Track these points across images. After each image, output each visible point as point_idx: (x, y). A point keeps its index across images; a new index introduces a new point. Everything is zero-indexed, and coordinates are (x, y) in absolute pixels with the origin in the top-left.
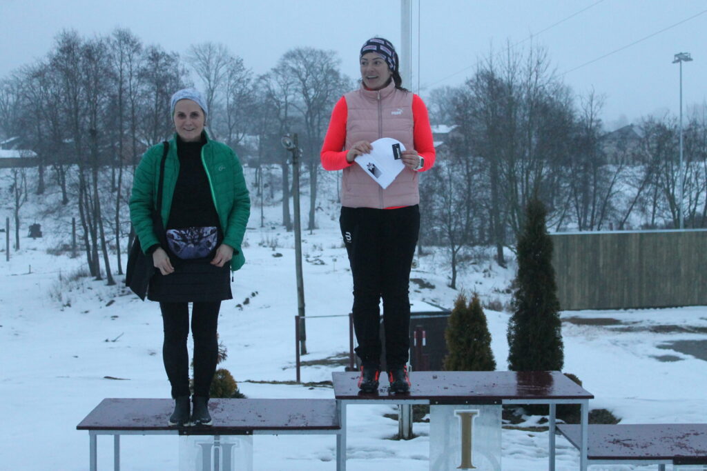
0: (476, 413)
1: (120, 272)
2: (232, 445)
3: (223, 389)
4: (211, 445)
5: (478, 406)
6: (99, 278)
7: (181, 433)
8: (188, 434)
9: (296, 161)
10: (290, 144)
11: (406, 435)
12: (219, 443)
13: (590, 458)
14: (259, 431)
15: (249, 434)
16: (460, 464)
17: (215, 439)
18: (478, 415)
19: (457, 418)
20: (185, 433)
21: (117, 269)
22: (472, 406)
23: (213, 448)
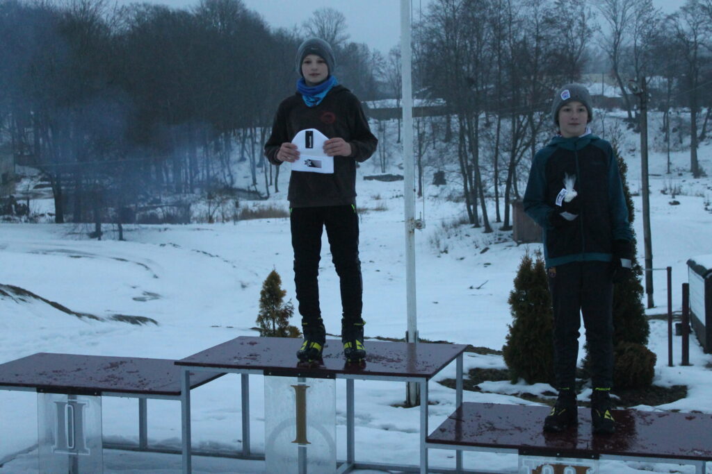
1: (499, 220)
2: (83, 404)
4: (66, 403)
6: (477, 226)
9: (644, 106)
10: (637, 88)
14: (106, 393)
15: (97, 395)
17: (69, 398)
21: (496, 217)
23: (67, 406)
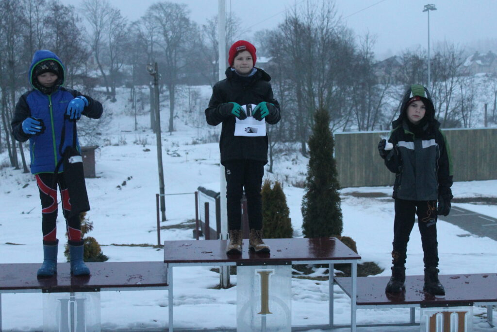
0: (272, 272)
3: (90, 252)
5: (273, 266)
7: (44, 291)
8: (49, 292)
11: (225, 285)
12: (74, 298)
13: (358, 304)
16: (260, 310)
18: (274, 273)
19: (258, 276)
20: (47, 291)
22: (268, 266)
